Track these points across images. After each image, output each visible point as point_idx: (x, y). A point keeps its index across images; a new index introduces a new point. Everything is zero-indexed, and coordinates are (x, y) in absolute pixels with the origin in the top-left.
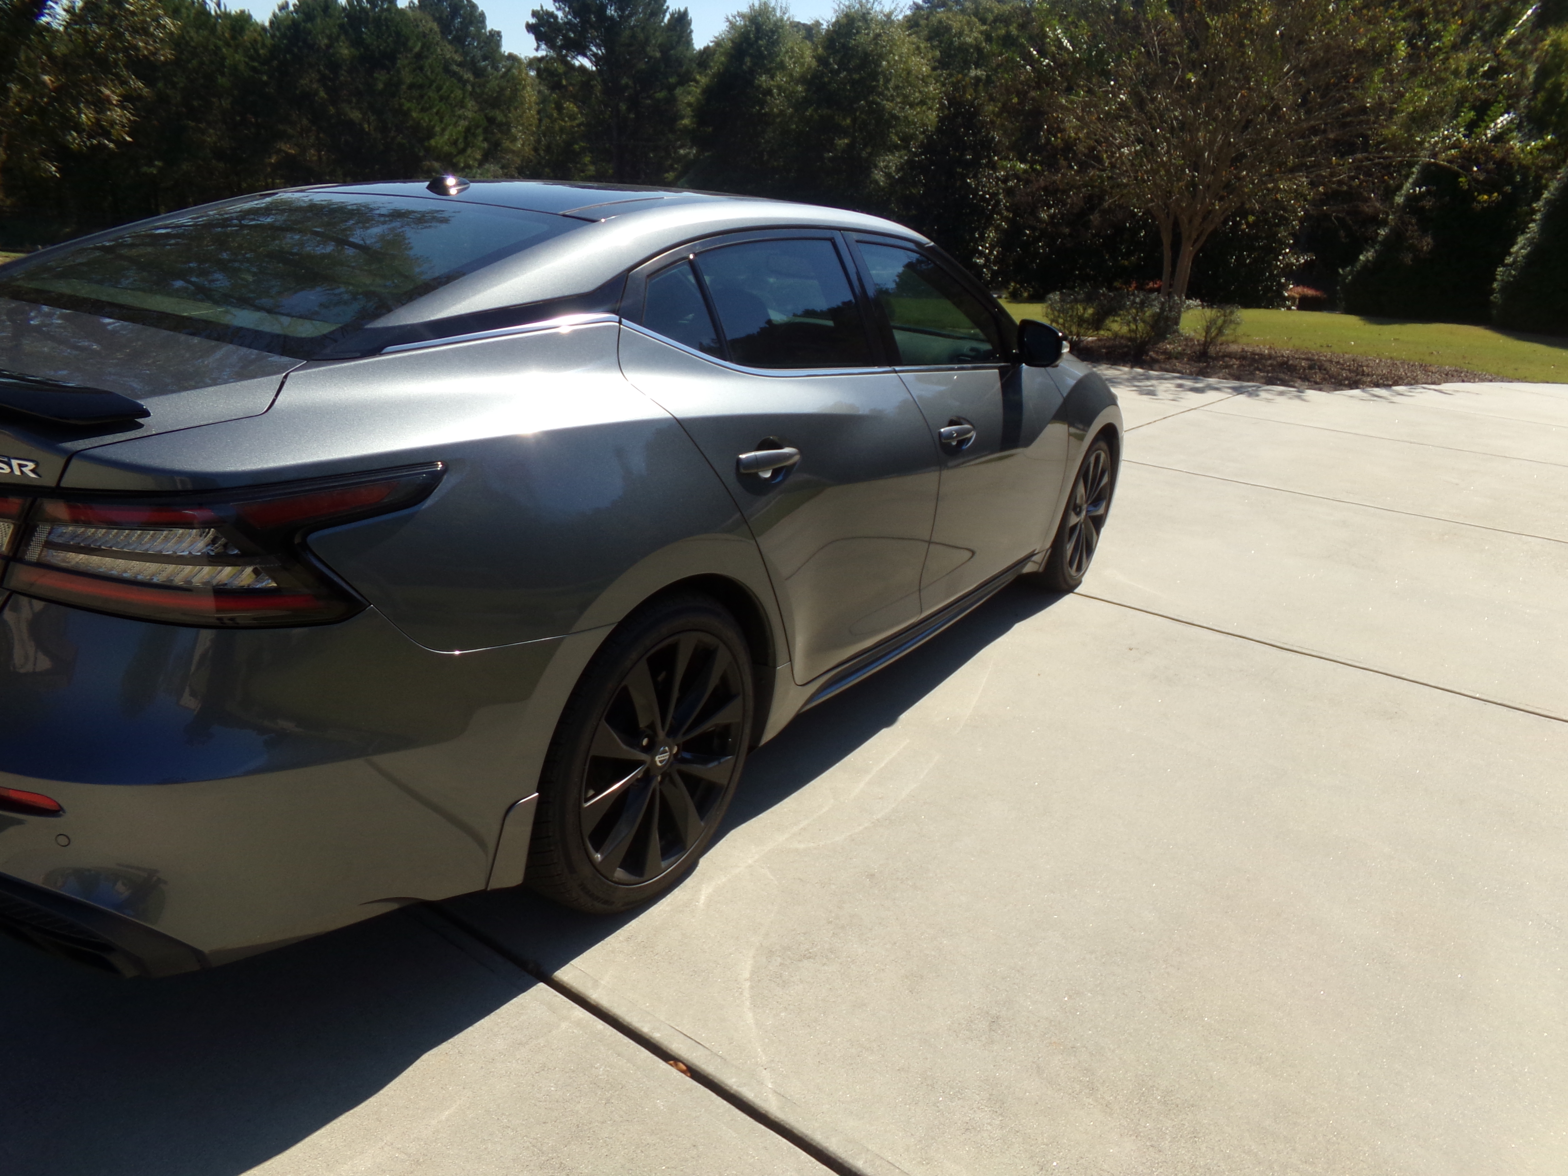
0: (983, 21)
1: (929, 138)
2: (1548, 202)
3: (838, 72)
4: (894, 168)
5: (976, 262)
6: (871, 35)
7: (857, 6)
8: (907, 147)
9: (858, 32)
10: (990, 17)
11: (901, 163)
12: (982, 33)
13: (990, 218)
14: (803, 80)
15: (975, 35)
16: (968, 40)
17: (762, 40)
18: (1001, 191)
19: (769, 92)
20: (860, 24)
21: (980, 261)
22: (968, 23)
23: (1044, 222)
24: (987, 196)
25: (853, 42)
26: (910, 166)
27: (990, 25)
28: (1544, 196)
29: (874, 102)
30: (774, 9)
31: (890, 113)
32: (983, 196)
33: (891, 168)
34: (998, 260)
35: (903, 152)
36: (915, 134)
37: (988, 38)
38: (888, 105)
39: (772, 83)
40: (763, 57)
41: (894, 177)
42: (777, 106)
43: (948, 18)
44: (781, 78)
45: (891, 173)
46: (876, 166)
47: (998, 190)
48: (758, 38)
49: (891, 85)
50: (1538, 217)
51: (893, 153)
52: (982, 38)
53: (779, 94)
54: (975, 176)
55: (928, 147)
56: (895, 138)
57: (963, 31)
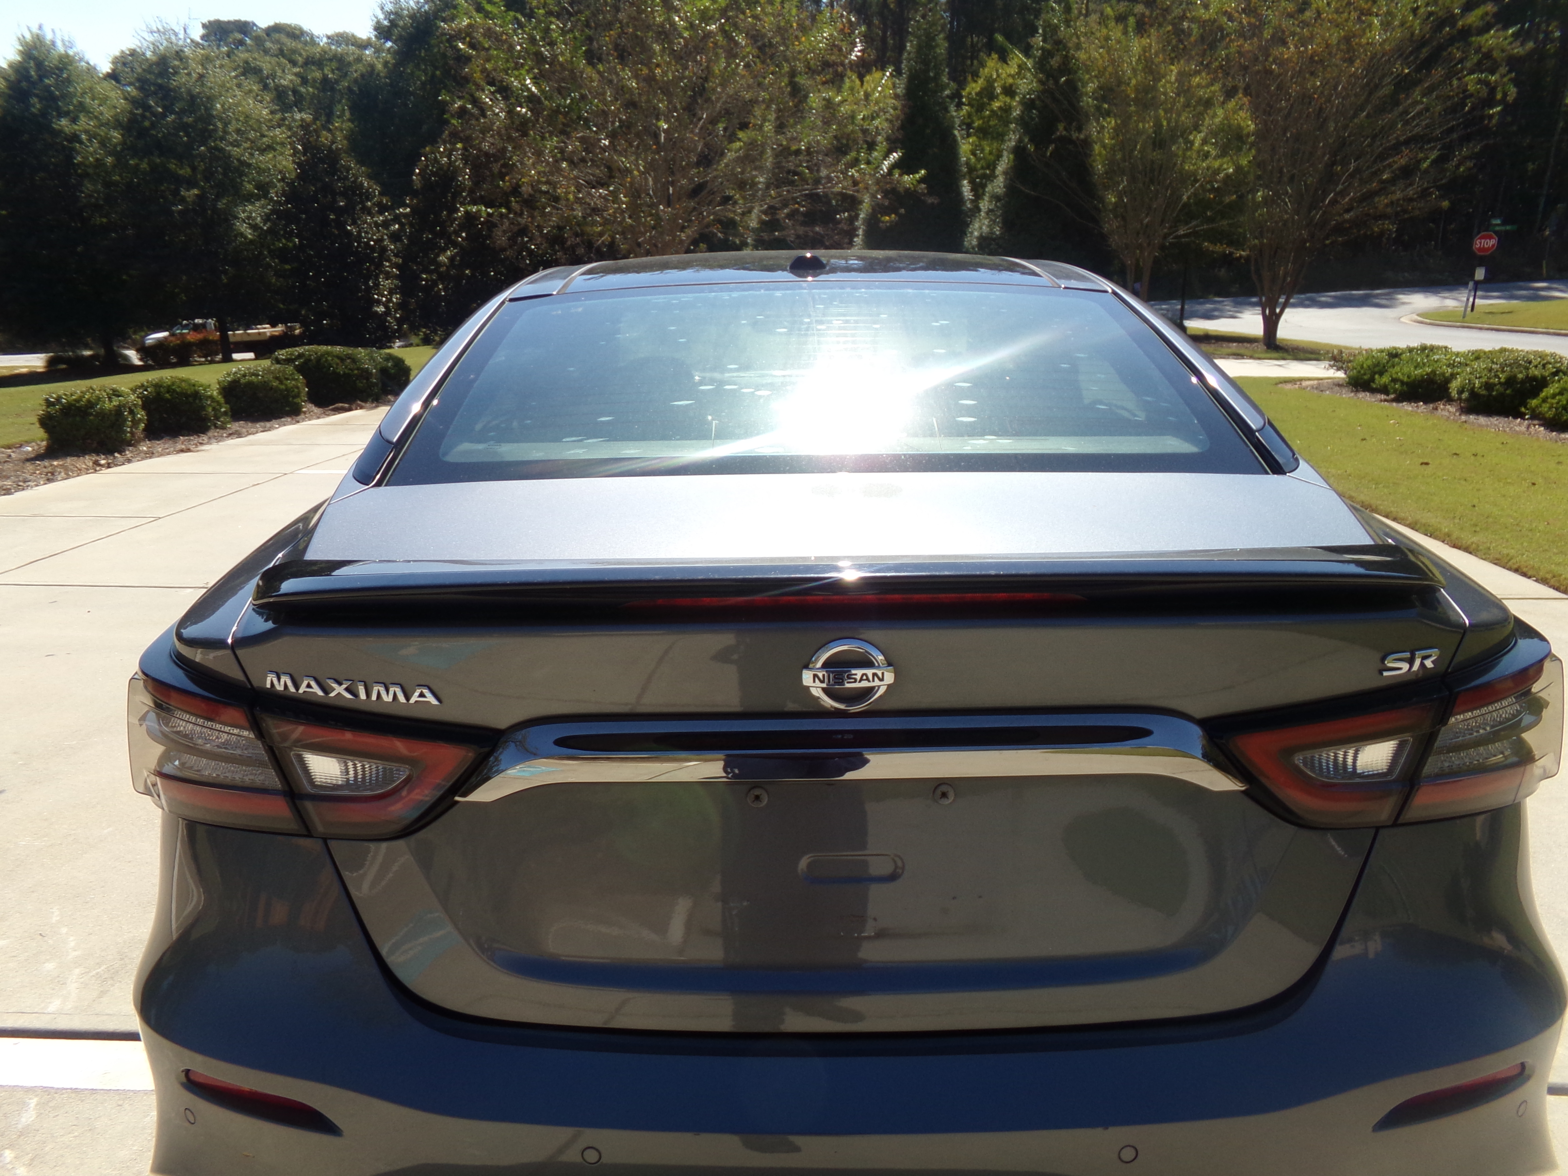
0: (294, 63)
1: (291, 184)
2: (864, 219)
3: (164, 116)
4: (259, 219)
5: (377, 312)
6: (194, 75)
7: (165, 43)
8: (265, 195)
9: (176, 73)
10: (300, 60)
11: (266, 214)
12: (296, 74)
13: (379, 265)
14: (117, 124)
15: (290, 77)
16: (284, 82)
17: (48, 79)
18: (386, 237)
19: (75, 138)
20: (177, 63)
21: (381, 309)
22: (279, 64)
23: (445, 265)
24: (372, 243)
25: (175, 83)
26: (277, 216)
27: (302, 67)
28: (861, 216)
29: (216, 148)
30: (53, 43)
31: (239, 160)
32: (367, 243)
33: (255, 219)
34: (401, 306)
35: (263, 202)
36: (271, 182)
37: (305, 81)
38: (235, 151)
39: (76, 127)
40: (55, 99)
41: (261, 228)
42: (92, 154)
43: (255, 59)
44: (84, 123)
45: (256, 224)
46: (236, 218)
47: (382, 237)
48: (41, 78)
49: (231, 128)
50: (860, 232)
51: (253, 204)
52: (298, 81)
53: (90, 140)
54: (354, 223)
55: (293, 195)
56: (249, 187)
57: (275, 72)
